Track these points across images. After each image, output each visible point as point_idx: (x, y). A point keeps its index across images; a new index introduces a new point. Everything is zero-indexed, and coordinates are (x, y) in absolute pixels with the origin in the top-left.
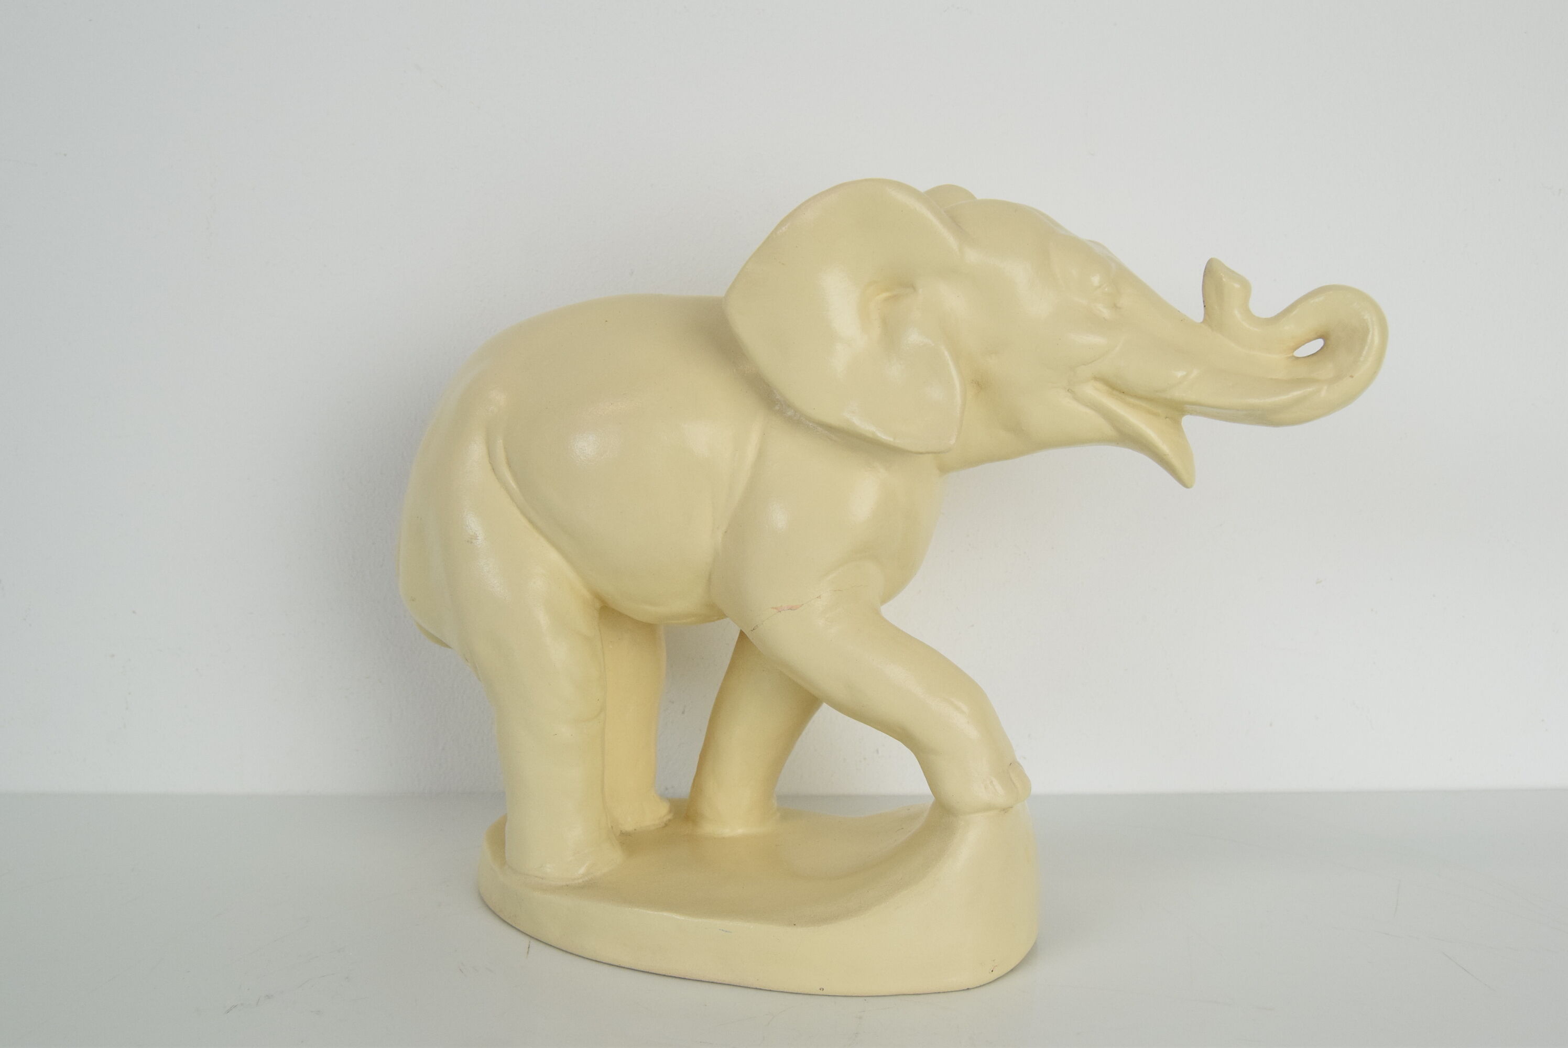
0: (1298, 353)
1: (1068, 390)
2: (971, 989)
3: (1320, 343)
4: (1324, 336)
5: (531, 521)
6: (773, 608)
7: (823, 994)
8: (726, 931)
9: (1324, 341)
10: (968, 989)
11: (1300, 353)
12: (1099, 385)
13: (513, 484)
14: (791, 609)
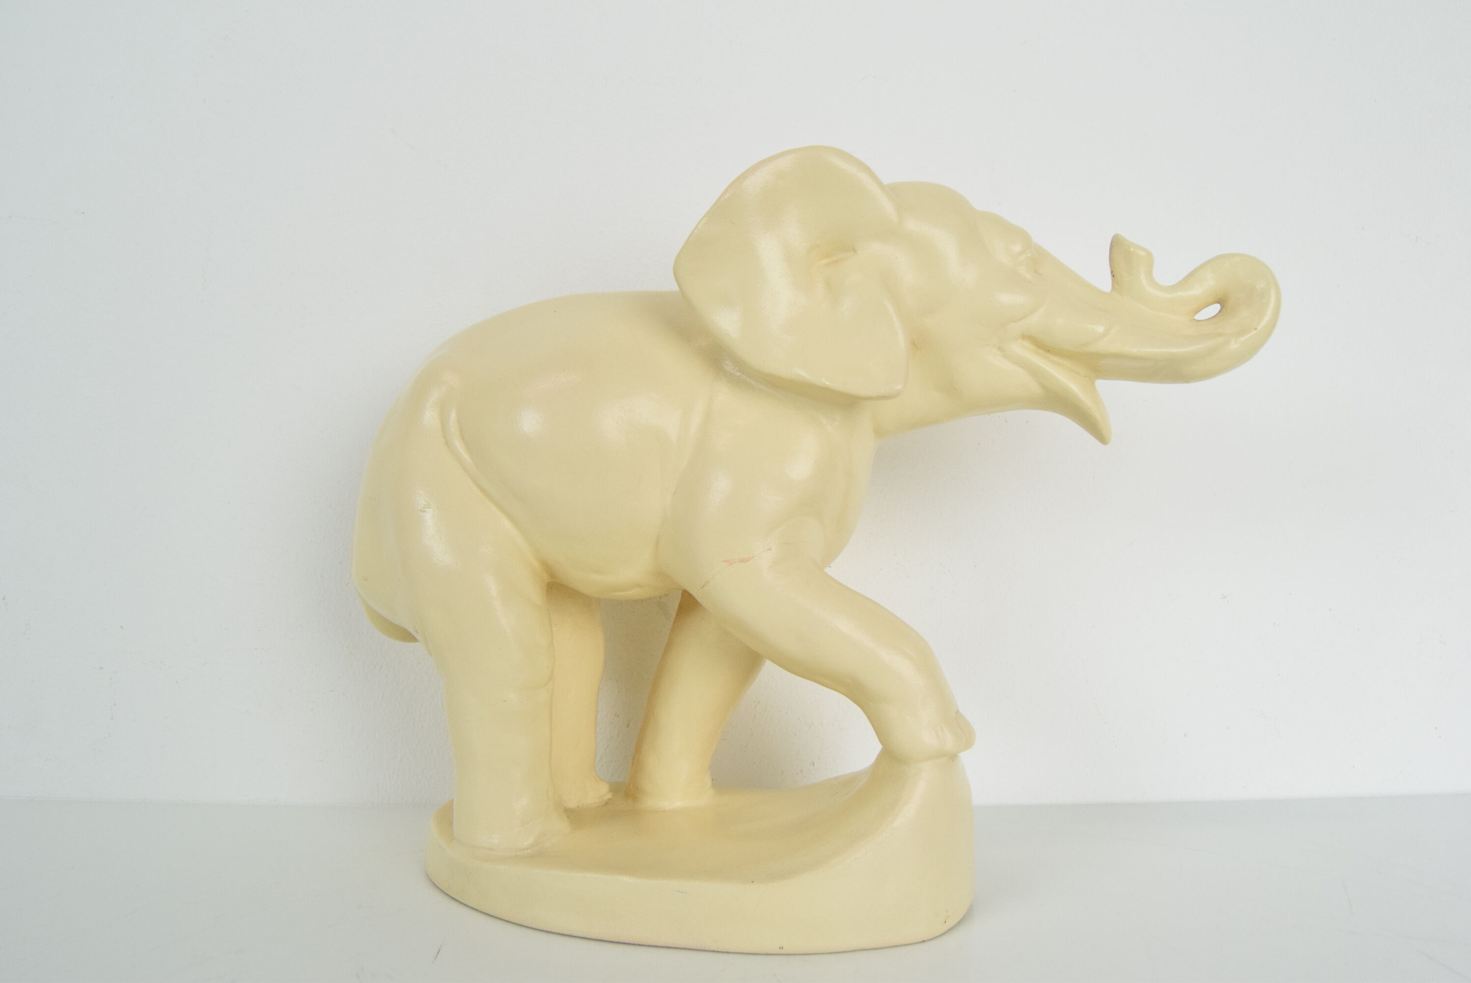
0: (1198, 317)
1: (998, 349)
2: (927, 941)
3: (1217, 307)
4: (1222, 301)
5: (483, 490)
6: (724, 561)
7: (782, 953)
8: (682, 892)
9: (1221, 305)
10: (924, 941)
11: (1200, 316)
12: (1026, 344)
13: (466, 456)
14: (743, 561)
